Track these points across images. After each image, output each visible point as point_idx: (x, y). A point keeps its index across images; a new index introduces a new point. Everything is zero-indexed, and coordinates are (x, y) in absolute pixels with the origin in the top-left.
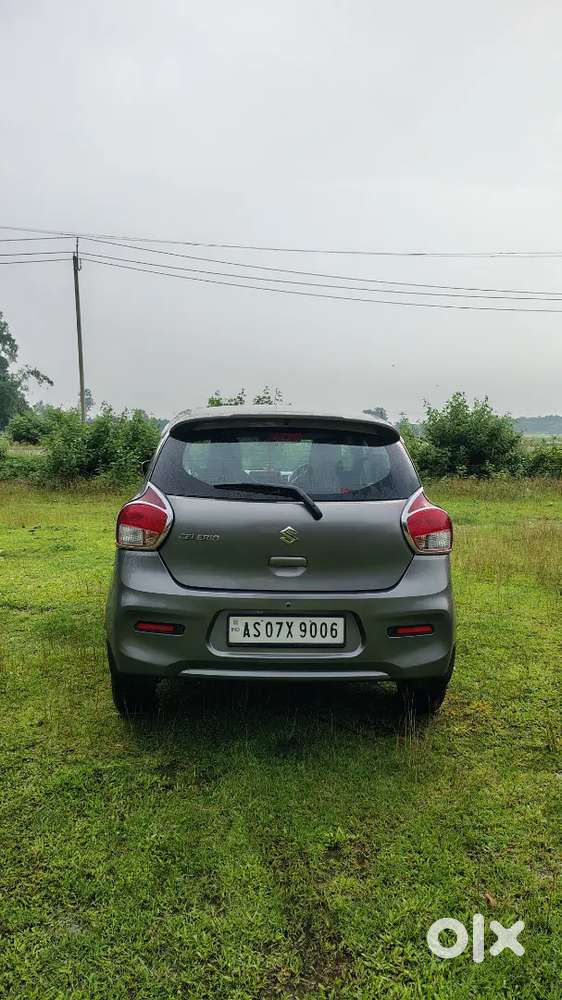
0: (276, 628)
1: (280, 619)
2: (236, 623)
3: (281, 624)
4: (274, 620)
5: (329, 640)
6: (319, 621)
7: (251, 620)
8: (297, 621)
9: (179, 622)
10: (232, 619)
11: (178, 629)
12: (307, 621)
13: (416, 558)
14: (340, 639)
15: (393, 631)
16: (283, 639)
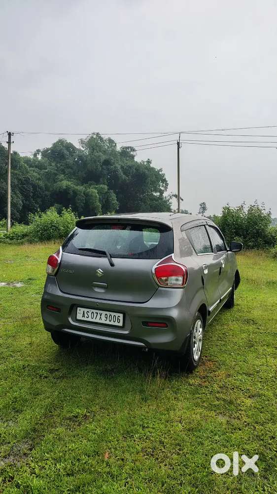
0: (95, 315)
1: (97, 311)
2: (80, 310)
3: (97, 313)
4: (95, 311)
5: (116, 324)
6: (113, 314)
7: (86, 310)
8: (104, 313)
9: (59, 307)
10: (78, 308)
11: (59, 310)
12: (108, 313)
13: (160, 288)
14: (121, 324)
15: (145, 324)
16: (97, 320)
